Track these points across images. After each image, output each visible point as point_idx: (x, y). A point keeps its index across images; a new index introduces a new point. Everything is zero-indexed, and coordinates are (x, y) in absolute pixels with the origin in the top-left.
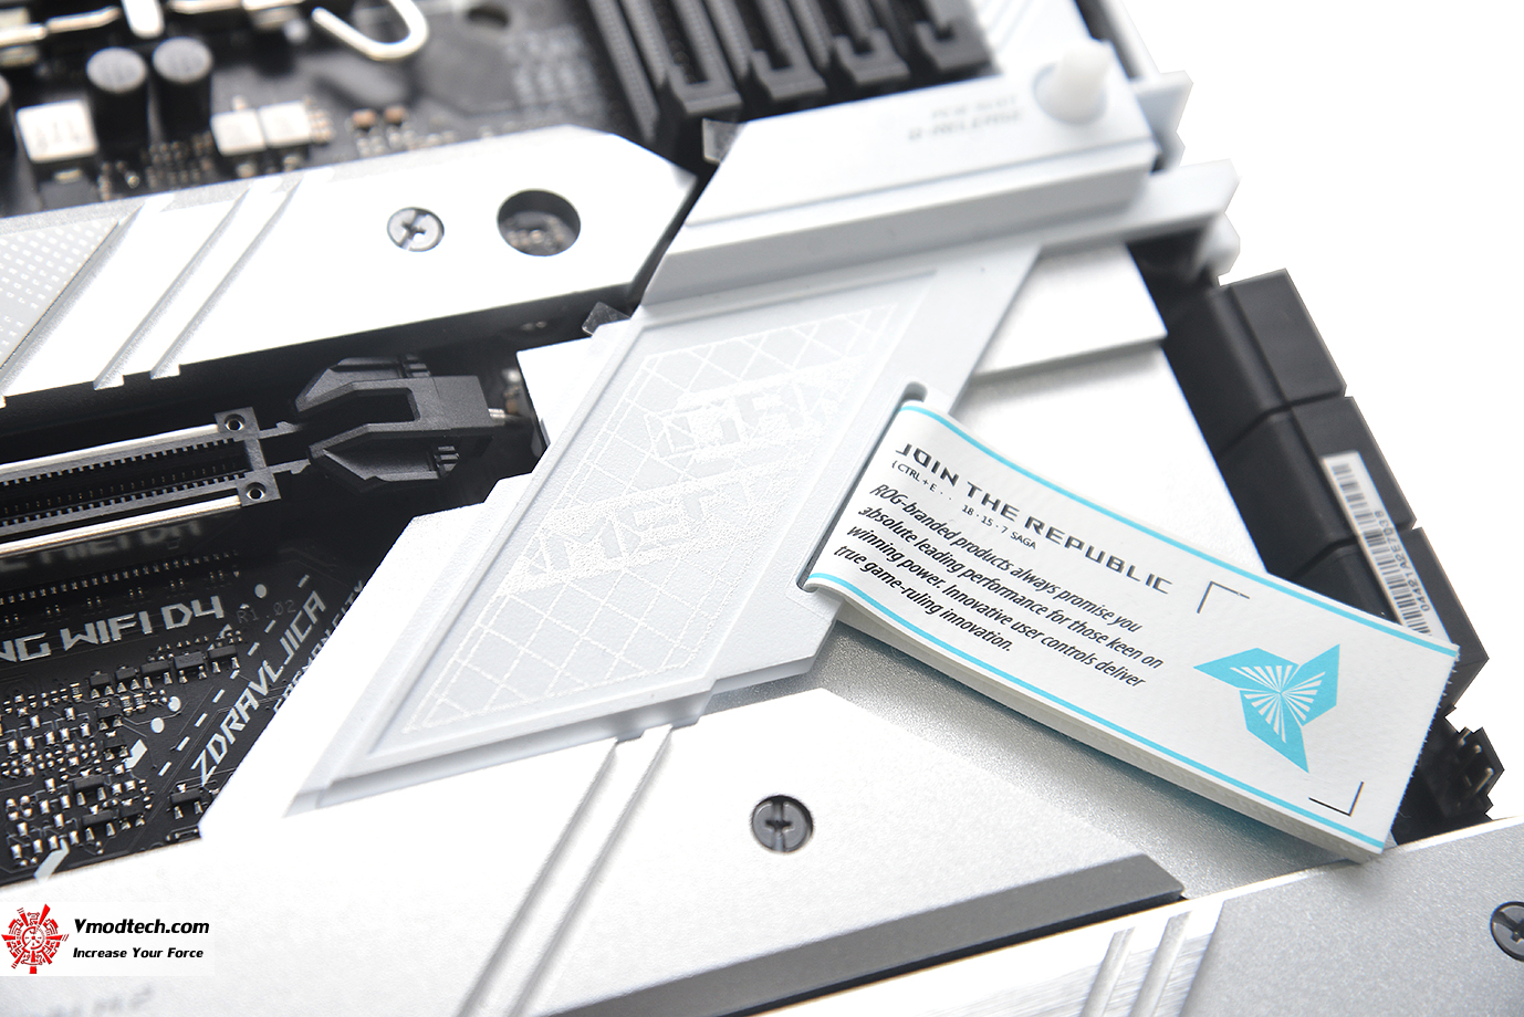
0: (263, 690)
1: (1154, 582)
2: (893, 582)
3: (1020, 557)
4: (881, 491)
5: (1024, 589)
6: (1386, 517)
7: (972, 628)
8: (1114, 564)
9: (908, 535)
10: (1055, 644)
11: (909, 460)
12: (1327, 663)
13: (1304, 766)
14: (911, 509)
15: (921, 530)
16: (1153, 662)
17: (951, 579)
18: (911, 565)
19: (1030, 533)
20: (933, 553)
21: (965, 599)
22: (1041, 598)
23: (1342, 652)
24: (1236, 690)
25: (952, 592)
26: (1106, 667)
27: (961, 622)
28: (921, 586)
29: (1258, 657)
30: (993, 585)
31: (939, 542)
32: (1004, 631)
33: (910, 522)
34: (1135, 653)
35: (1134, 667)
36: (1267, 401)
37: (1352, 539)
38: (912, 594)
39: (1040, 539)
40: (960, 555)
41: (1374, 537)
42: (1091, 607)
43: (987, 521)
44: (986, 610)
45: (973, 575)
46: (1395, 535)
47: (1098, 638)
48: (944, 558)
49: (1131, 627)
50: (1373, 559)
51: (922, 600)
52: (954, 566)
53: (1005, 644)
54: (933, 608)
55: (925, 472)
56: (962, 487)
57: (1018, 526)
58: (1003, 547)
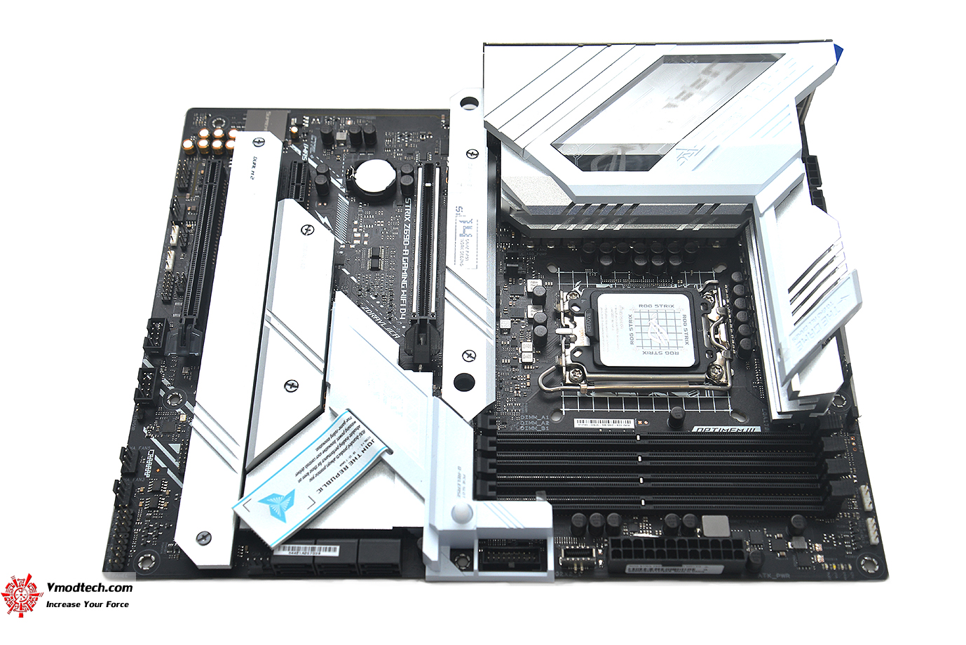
0: (380, 322)
1: (321, 490)
2: (340, 428)
3: (339, 461)
4: (364, 432)
5: (330, 459)
6: (318, 555)
7: (324, 444)
8: (328, 483)
9: (351, 435)
10: (313, 461)
11: (370, 441)
12: (283, 518)
13: (260, 501)
14: (357, 438)
15: (351, 439)
16: (300, 480)
17: (338, 443)
18: (343, 434)
19: (344, 466)
20: (345, 440)
21: (331, 445)
22: (326, 463)
23: (284, 523)
24: (285, 495)
25: (334, 442)
26: (303, 469)
27: (326, 442)
28: (338, 435)
29: (291, 504)
30: (333, 452)
31: (348, 443)
32: (321, 450)
33: (354, 436)
34: (304, 478)
35: (300, 476)
36: (361, 540)
37: (315, 544)
38: (336, 432)
39: (342, 468)
40: (343, 447)
41: (313, 549)
42: (319, 473)
43: (350, 457)
44: (327, 448)
45: (337, 448)
46: (312, 555)
47: (311, 471)
48: (343, 443)
49: (311, 480)
50: (308, 546)
51: (334, 434)
52: (341, 445)
53: (317, 449)
54: (332, 436)
55: (366, 444)
56: (361, 453)
57: (347, 464)
58: (342, 458)
